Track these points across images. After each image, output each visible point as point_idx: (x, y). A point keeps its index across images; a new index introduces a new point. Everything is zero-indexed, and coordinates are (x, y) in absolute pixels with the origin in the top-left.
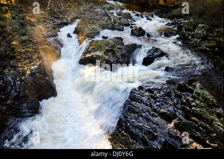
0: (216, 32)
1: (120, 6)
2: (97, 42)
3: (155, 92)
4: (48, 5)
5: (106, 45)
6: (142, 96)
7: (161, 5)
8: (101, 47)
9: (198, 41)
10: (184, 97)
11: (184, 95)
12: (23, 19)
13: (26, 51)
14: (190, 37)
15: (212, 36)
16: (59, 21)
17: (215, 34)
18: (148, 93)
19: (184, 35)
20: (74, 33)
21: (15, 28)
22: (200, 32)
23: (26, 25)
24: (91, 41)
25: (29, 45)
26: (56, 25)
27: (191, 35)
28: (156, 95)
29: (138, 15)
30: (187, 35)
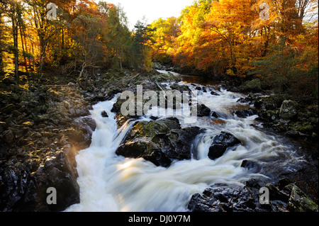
0: (310, 110)
1: (174, 77)
2: (143, 123)
3: (229, 200)
4: (80, 75)
5: (156, 128)
6: (211, 206)
7: (229, 76)
8: (148, 131)
9: (286, 122)
10: (275, 207)
11: (275, 205)
12: (45, 92)
13: (42, 134)
14: (273, 118)
15: (304, 116)
16: (93, 95)
17: (309, 113)
18: (218, 202)
19: (265, 115)
20: (112, 111)
21: (32, 103)
22: (287, 110)
23: (47, 99)
24: (134, 122)
25: (48, 127)
26: (88, 100)
27: (275, 114)
28: (231, 204)
29: (199, 89)
30: (269, 115)
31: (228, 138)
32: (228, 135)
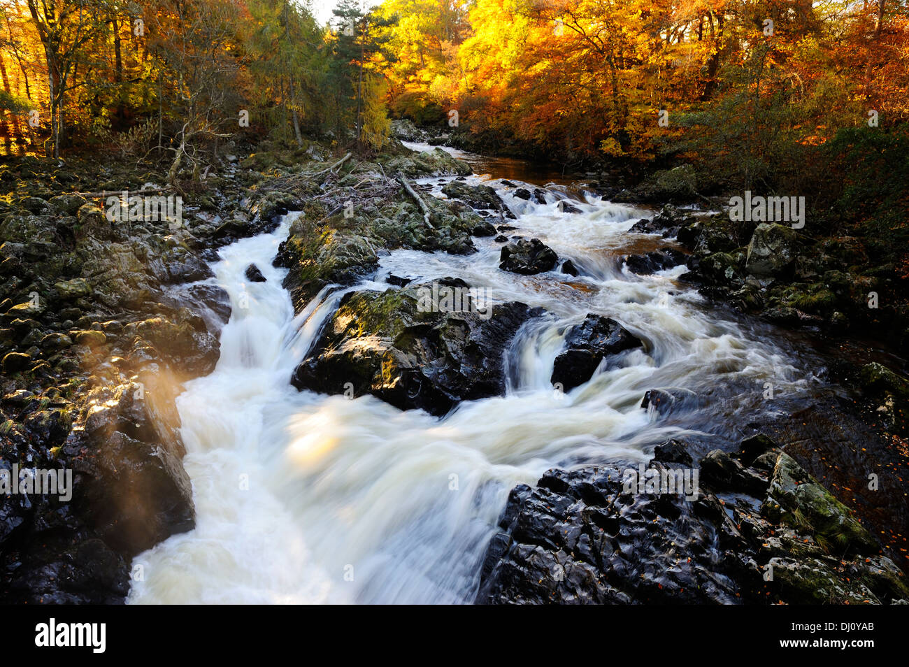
0: (828, 250)
1: (453, 163)
2: (368, 297)
3: (611, 498)
4: (177, 161)
5: (404, 309)
6: (560, 517)
7: (609, 157)
8: (380, 317)
9: (764, 284)
10: (730, 513)
11: (730, 507)
12: (73, 211)
13: (73, 337)
14: (729, 273)
15: (812, 267)
16: (217, 220)
17: (825, 257)
18: (580, 506)
19: (707, 266)
20: (277, 263)
21: (39, 246)
22: (765, 251)
23: (82, 235)
25: (90, 315)
26: (203, 234)
27: (734, 263)
28: (615, 510)
29: (524, 195)
30: (718, 265)
31: (606, 332)
32: (604, 324)
